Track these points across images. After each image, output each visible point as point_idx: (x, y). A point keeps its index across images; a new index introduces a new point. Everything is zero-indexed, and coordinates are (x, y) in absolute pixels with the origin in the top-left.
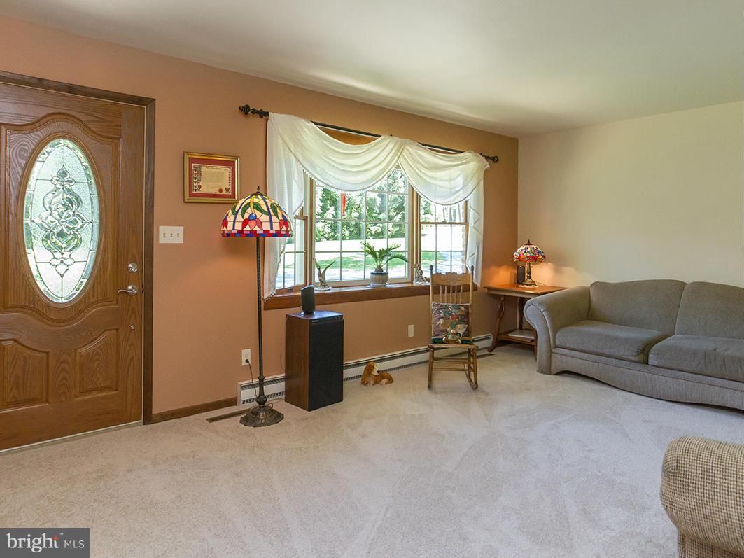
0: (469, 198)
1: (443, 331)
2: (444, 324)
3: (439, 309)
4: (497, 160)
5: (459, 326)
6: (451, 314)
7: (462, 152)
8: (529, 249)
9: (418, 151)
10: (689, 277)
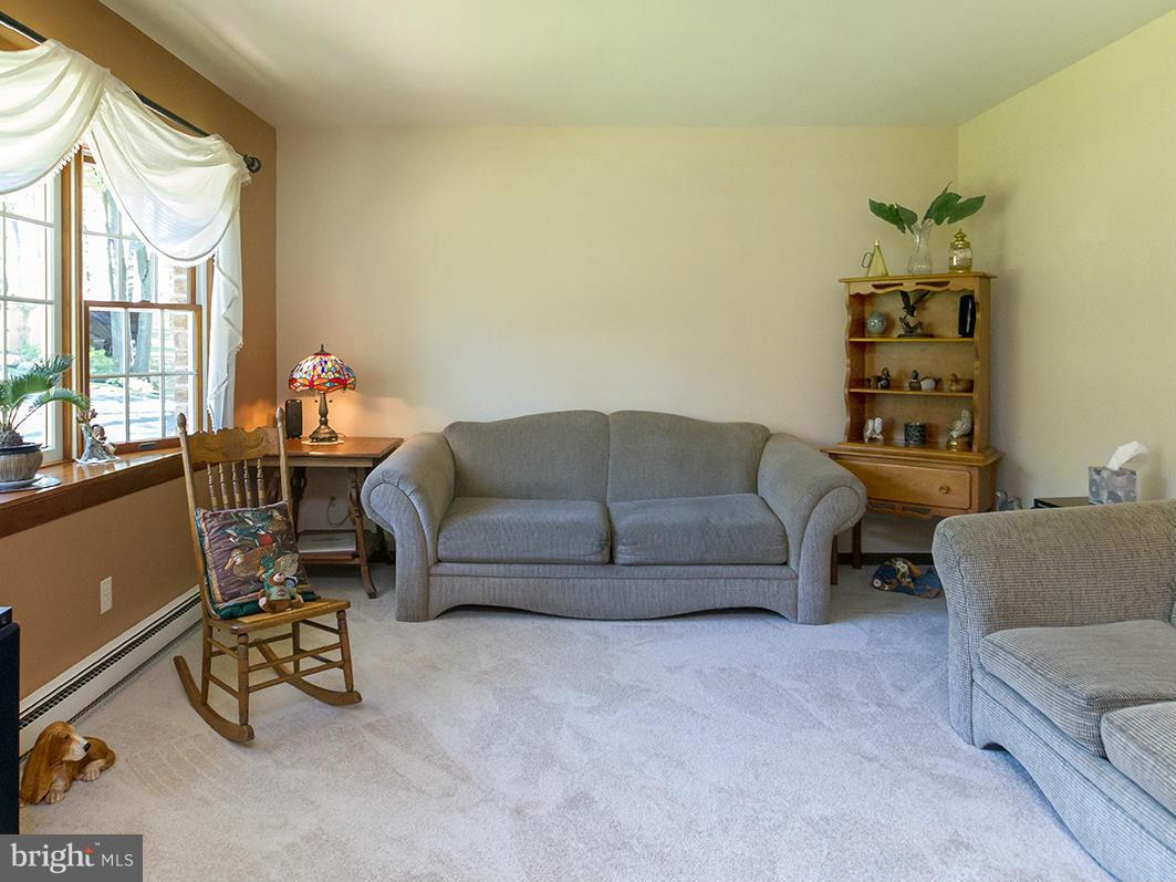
0: (215, 250)
1: (246, 582)
2: (246, 562)
3: (222, 527)
4: (258, 169)
5: (282, 561)
6: (255, 535)
7: (206, 135)
8: (329, 364)
9: (121, 104)
10: (609, 403)
